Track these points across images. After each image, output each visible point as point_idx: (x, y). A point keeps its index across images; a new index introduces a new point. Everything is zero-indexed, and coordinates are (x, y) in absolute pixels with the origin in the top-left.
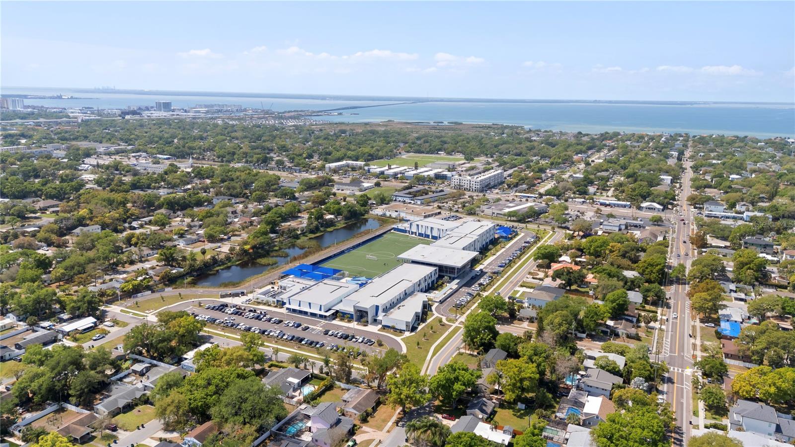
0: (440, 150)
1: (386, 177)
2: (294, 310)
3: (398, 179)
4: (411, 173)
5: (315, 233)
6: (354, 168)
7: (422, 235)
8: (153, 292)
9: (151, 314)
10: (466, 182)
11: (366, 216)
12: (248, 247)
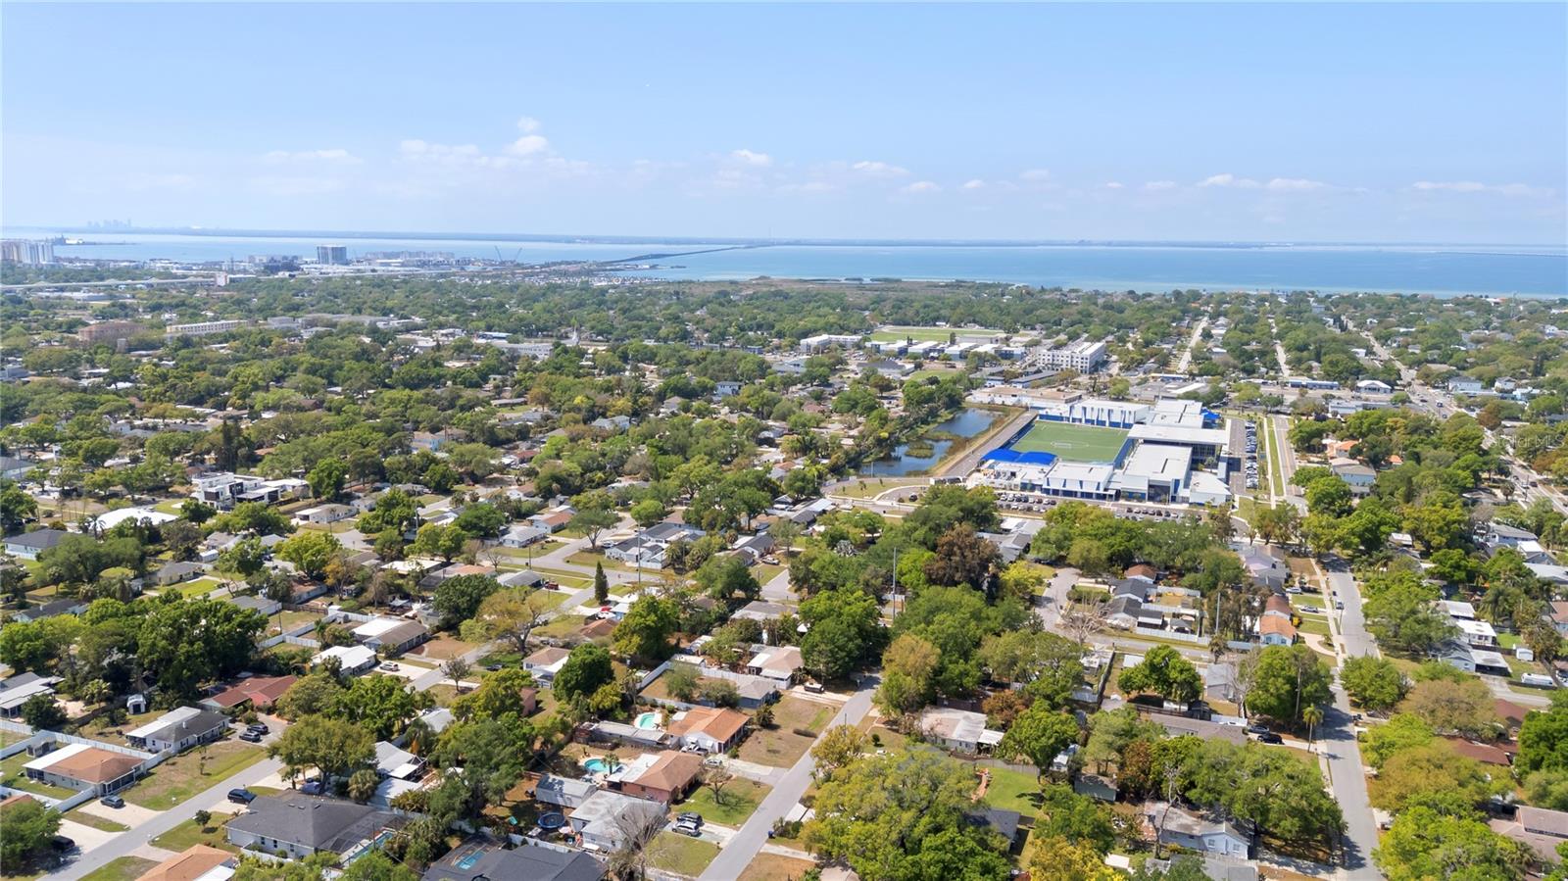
0: (938, 319)
1: (915, 357)
2: (1056, 492)
3: (937, 358)
4: (955, 350)
5: (928, 424)
6: (843, 346)
7: (1092, 422)
8: (838, 481)
9: (875, 499)
10: (1065, 359)
11: (964, 405)
12: (886, 435)
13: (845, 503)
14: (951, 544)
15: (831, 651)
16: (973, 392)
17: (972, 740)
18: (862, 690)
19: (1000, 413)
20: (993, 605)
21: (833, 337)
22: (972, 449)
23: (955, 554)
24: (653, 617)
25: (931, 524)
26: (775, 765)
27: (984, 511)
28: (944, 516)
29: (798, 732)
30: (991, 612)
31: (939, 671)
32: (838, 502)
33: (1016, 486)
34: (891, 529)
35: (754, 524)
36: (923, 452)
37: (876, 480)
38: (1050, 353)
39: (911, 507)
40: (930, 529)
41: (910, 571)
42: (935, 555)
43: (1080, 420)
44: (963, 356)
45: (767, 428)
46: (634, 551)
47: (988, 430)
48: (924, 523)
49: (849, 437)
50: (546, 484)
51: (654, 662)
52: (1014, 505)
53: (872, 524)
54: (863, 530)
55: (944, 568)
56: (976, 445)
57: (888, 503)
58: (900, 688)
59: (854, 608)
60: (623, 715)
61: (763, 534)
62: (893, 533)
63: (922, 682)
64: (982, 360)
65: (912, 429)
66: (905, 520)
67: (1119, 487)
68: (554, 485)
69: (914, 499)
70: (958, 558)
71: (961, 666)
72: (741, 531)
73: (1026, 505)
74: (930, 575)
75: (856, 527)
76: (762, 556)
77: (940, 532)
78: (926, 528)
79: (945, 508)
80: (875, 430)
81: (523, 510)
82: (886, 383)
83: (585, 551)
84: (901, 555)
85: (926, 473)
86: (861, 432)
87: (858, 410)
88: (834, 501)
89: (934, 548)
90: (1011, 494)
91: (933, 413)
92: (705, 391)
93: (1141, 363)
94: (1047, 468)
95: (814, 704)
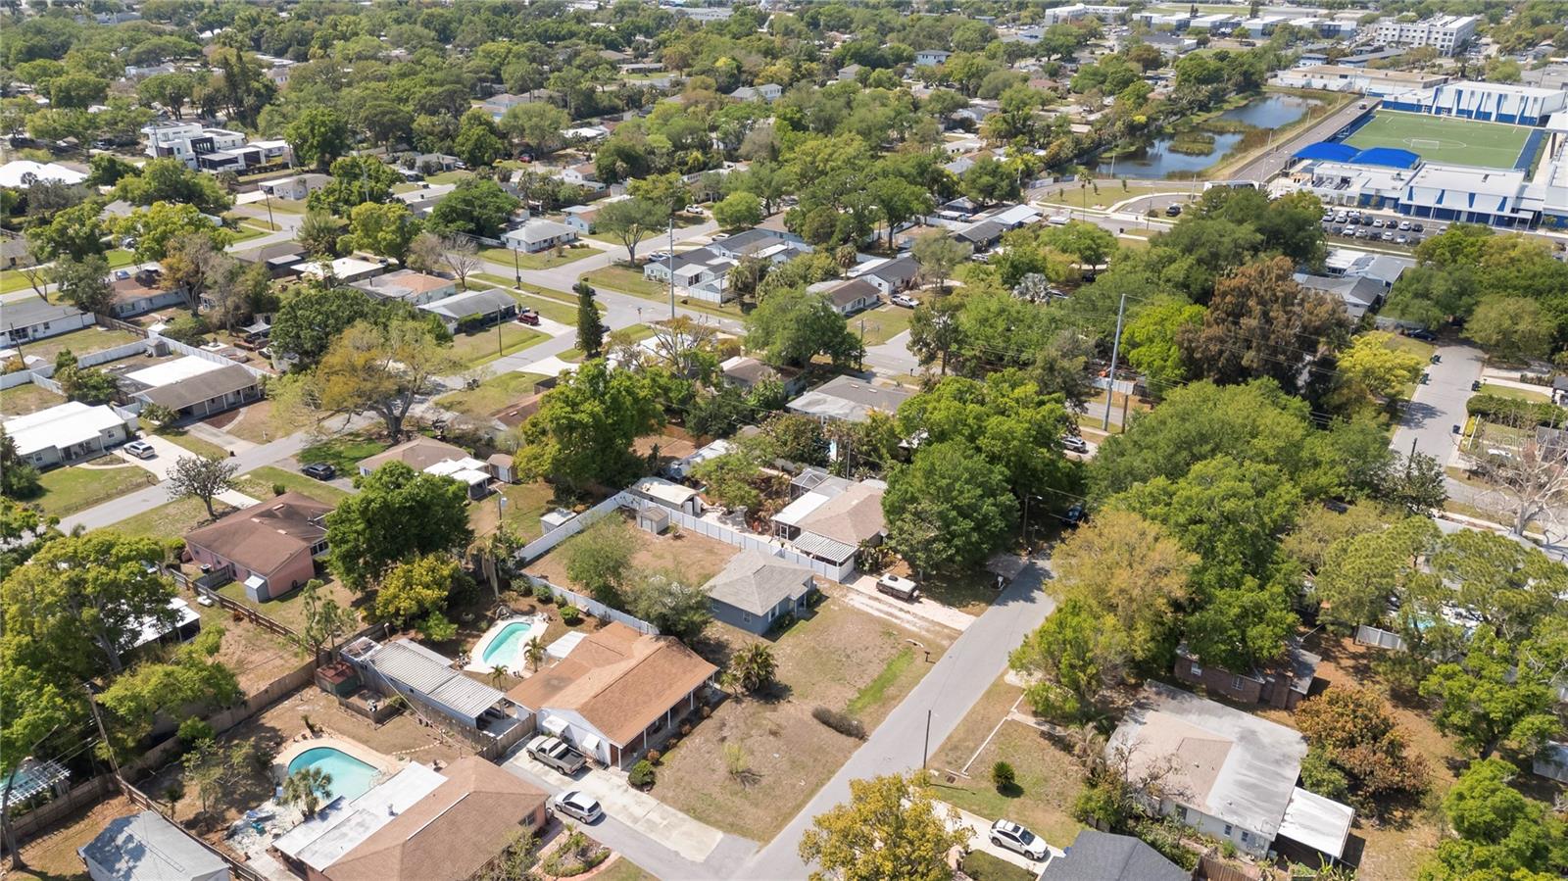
1: (1198, 32)
2: (1423, 211)
3: (1230, 35)
4: (1257, 24)
5: (1209, 110)
6: (1101, 19)
7: (1469, 113)
8: (1056, 180)
9: (1109, 211)
10: (1418, 34)
11: (1264, 89)
12: (1142, 119)
13: (1058, 214)
14: (1245, 293)
15: (941, 515)
16: (1280, 73)
17: (1261, 826)
18: (1004, 603)
19: (1319, 101)
20: (1324, 427)
21: (1091, 8)
22: (1275, 145)
23: (1249, 313)
24: (593, 406)
25: (1203, 252)
26: (733, 827)
27: (1302, 234)
28: (1226, 240)
29: (824, 718)
30: (1321, 446)
31: (1196, 601)
32: (1047, 211)
33: (1350, 199)
34: (1127, 258)
35: (900, 239)
36: (1197, 147)
37: (1118, 183)
38: (1398, 27)
39: (1166, 225)
40: (1200, 261)
41: (1151, 341)
42: (1206, 312)
43: (1449, 110)
44: (1266, 32)
45: (965, 106)
46: (691, 270)
47: (1301, 121)
48: (1188, 250)
49: (1088, 123)
50: (606, 162)
51: (604, 490)
52: (1349, 228)
53: (1094, 248)
54: (1076, 257)
55: (1222, 341)
56: (1282, 139)
57: (1131, 218)
58: (1081, 648)
59: (1008, 424)
60: (442, 630)
61: (906, 255)
62: (1128, 266)
63: (1142, 633)
64: (1295, 35)
65: (1184, 115)
66: (1154, 242)
67: (1539, 207)
68: (619, 163)
69: (1174, 212)
70: (1254, 323)
71: (1249, 593)
72: (871, 249)
73: (1370, 230)
74: (1190, 351)
75: (1064, 251)
76: (895, 293)
77: (1216, 268)
78: (1191, 259)
79: (1232, 226)
80: (1126, 112)
81: (561, 197)
82: (1153, 55)
83: (619, 264)
84: (1135, 309)
85: (1200, 176)
86: (1104, 116)
87: (1106, 87)
88: (1040, 210)
89: (1203, 297)
90: (1342, 211)
91: (1218, 97)
92: (901, 60)
93: (1532, 44)
94: (1407, 174)
95: (889, 630)
